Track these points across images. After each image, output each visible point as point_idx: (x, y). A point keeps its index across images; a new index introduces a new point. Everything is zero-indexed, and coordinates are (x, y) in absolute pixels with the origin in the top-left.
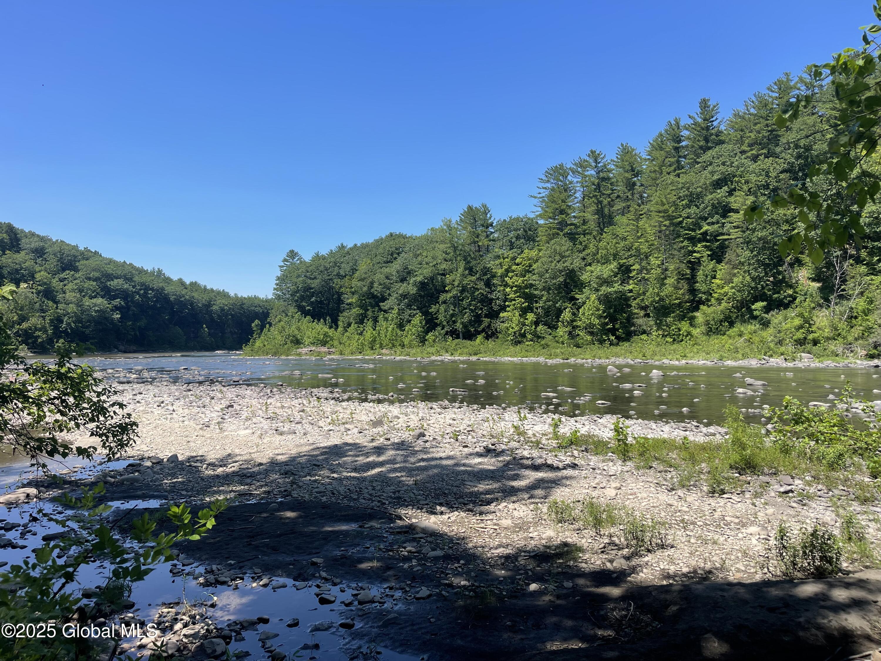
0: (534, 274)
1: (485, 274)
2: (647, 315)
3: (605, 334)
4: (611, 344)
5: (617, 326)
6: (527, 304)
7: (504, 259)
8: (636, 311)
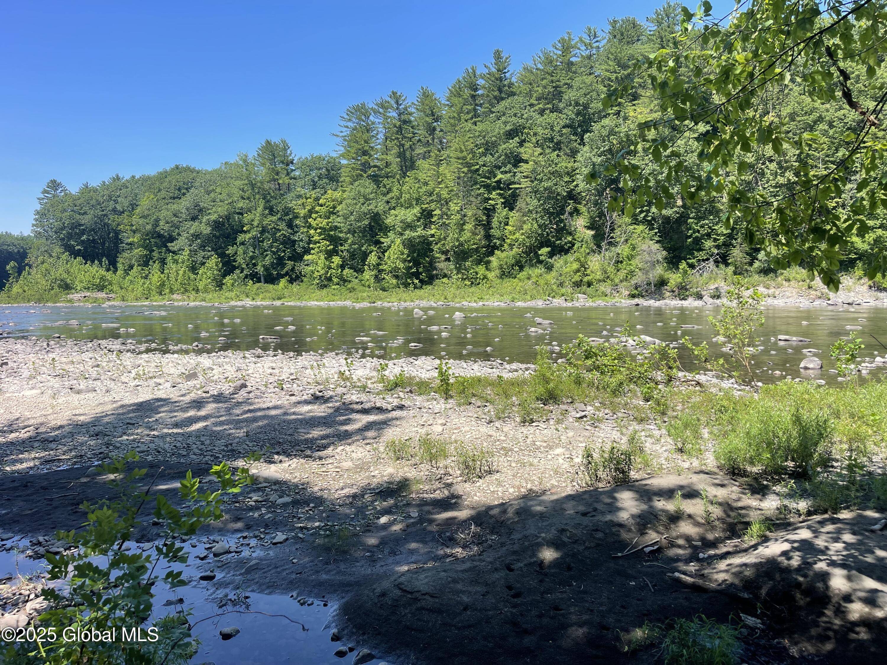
0: (338, 216)
1: (287, 214)
2: (448, 260)
3: (409, 278)
4: (415, 288)
5: (421, 270)
6: (332, 247)
7: (307, 199)
8: (438, 255)
